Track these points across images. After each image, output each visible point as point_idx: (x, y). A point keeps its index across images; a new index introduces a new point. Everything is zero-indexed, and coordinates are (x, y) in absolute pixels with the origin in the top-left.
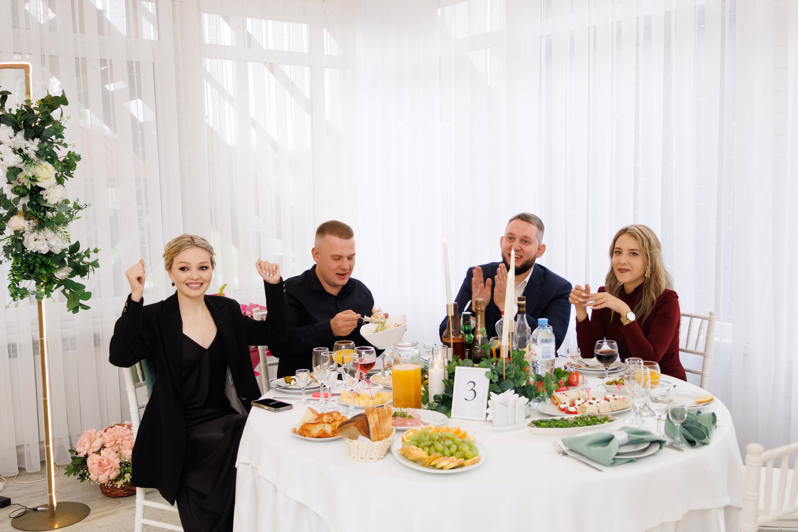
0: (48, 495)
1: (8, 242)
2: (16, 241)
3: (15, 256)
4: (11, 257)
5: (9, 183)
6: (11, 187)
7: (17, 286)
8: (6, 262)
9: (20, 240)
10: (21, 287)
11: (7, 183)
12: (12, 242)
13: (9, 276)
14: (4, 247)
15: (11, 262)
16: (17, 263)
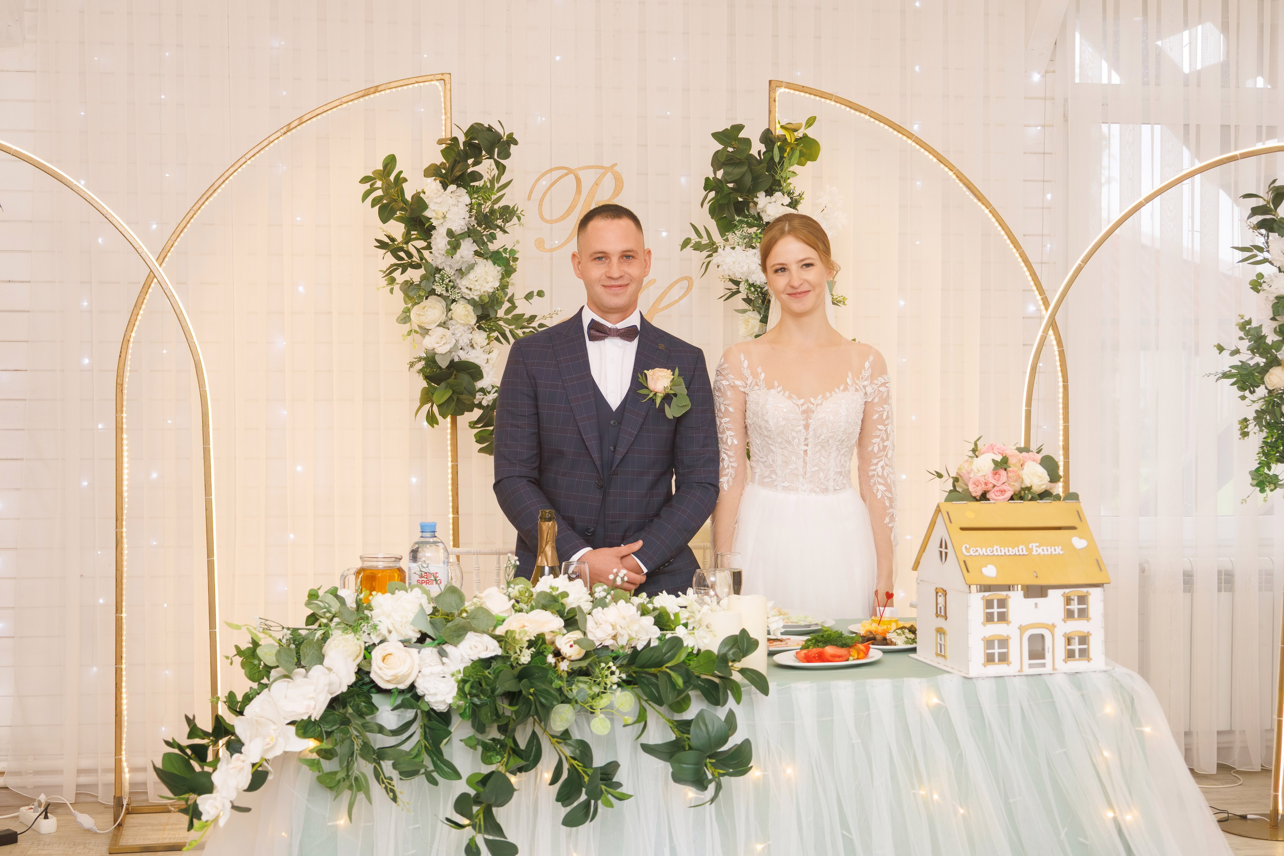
0: (1272, 792)
1: (1263, 405)
2: (1273, 406)
3: (1268, 425)
4: (1264, 428)
5: (1273, 319)
6: (1275, 324)
7: (1266, 471)
8: (1255, 433)
9: (1278, 403)
10: (1271, 473)
11: (1271, 319)
12: (1267, 407)
13: (1259, 455)
14: (1257, 411)
15: (1264, 434)
16: (1272, 436)
